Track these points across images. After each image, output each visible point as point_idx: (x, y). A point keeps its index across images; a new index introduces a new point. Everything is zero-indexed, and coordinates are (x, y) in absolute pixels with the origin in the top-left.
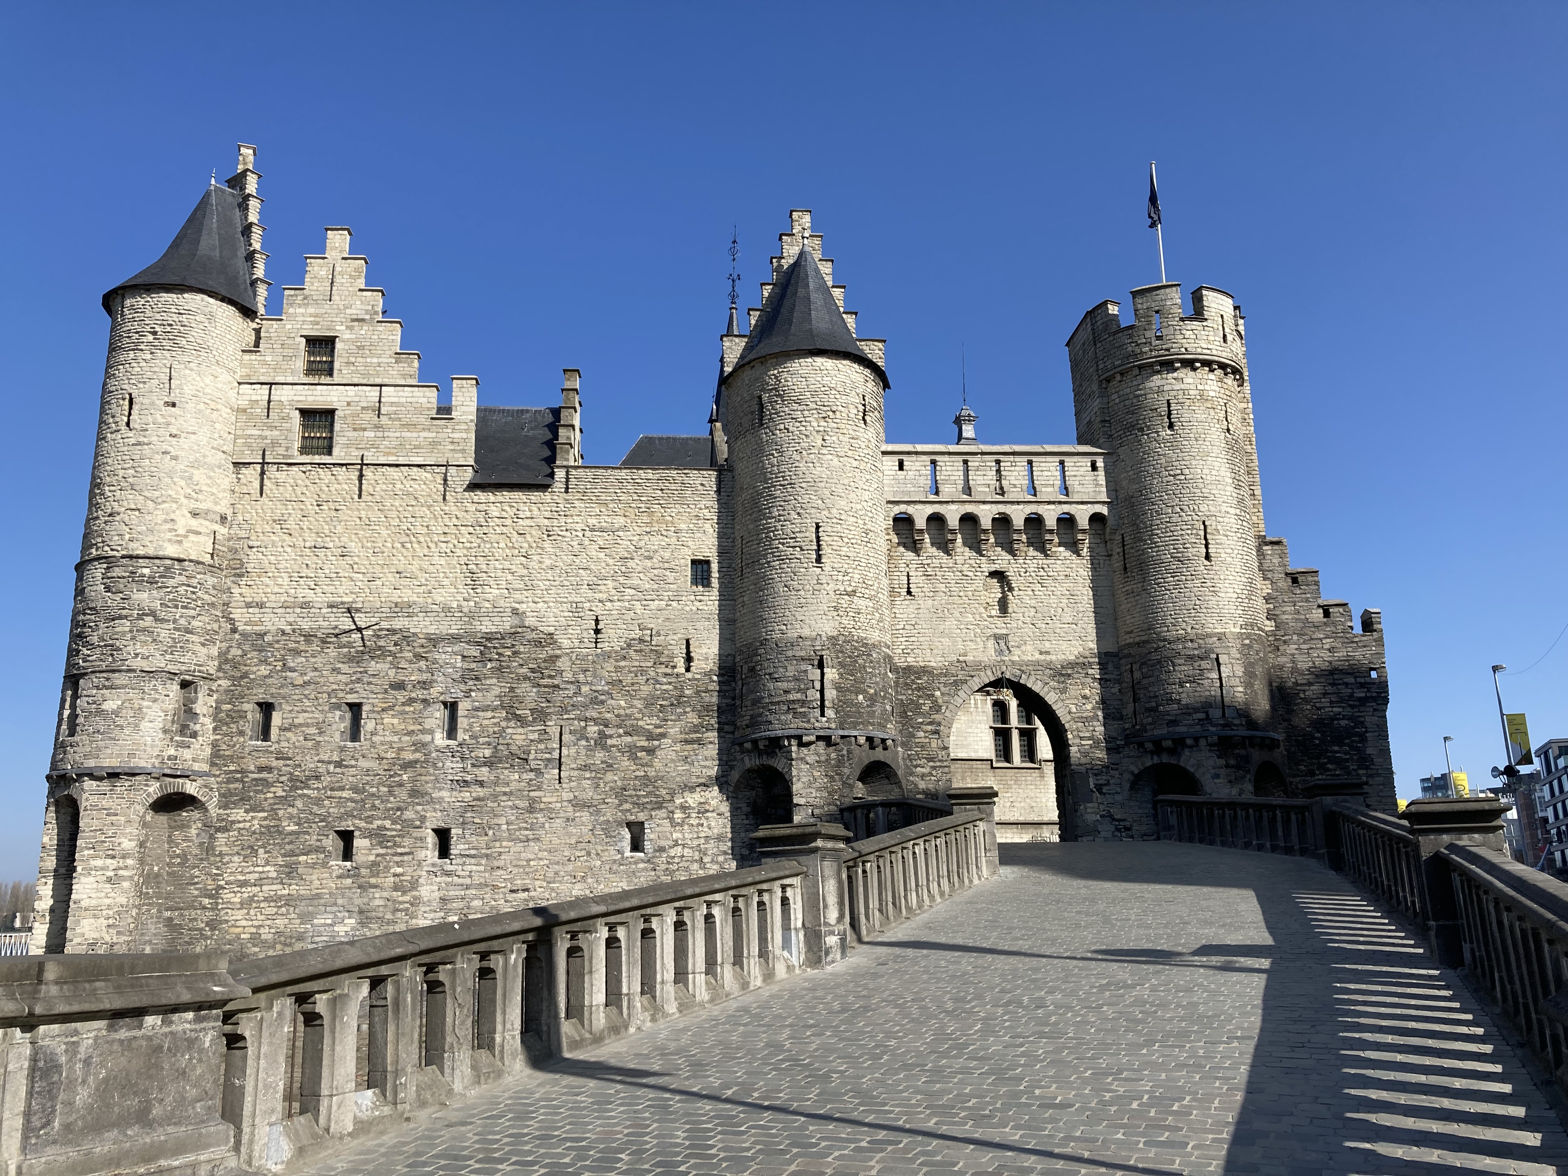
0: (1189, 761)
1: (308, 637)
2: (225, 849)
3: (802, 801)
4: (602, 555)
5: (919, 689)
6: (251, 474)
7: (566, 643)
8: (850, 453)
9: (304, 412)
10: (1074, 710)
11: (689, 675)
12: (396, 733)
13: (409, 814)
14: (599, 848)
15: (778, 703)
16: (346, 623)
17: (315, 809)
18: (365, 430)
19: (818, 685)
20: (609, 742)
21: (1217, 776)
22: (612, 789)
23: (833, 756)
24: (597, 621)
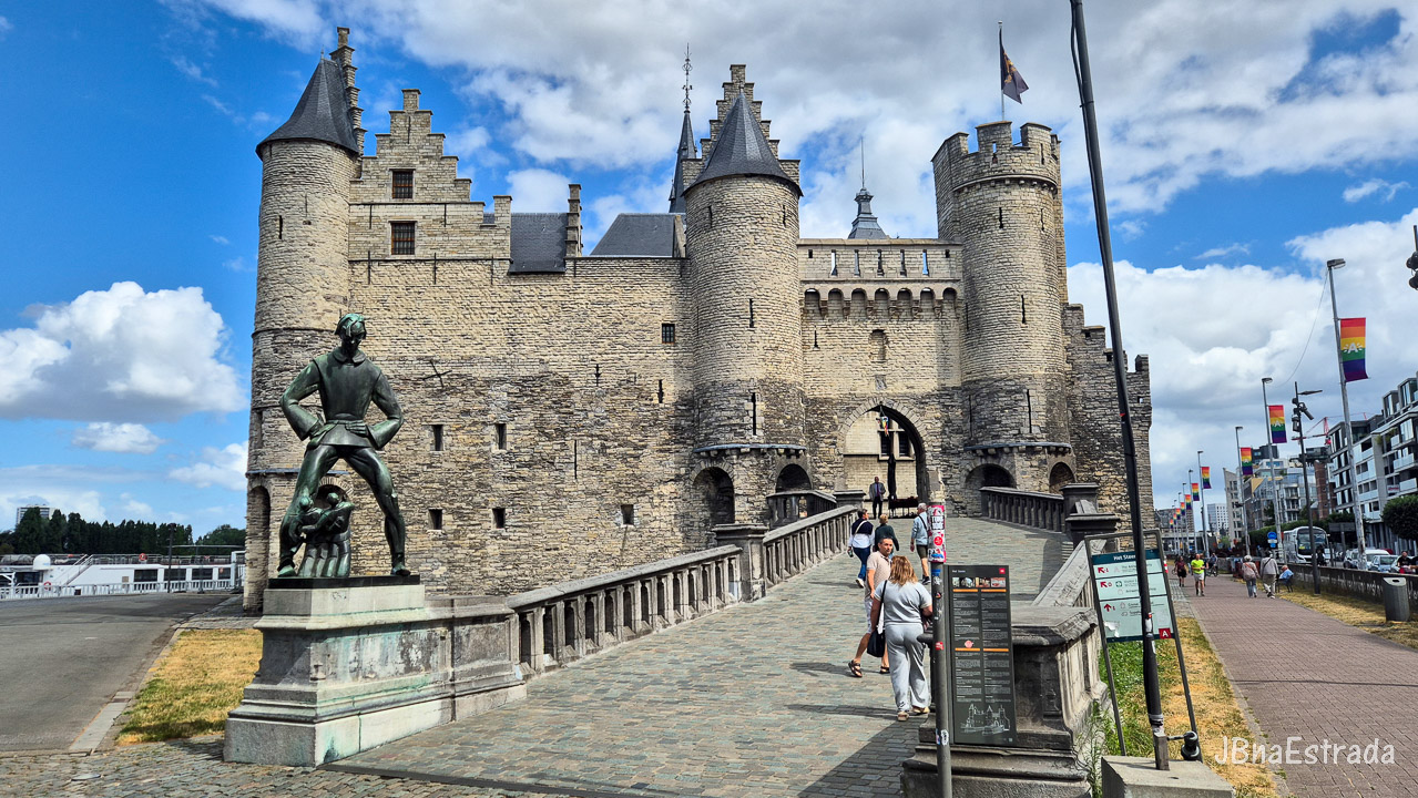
0: (1004, 463)
1: (405, 380)
2: (359, 521)
3: (741, 492)
4: (600, 321)
5: (822, 414)
6: (361, 269)
7: (577, 384)
8: (774, 248)
9: (393, 224)
10: (929, 427)
11: (662, 405)
12: (466, 445)
13: (477, 499)
14: (603, 522)
15: (724, 426)
16: (431, 371)
17: (416, 495)
18: (436, 235)
19: (751, 414)
20: (608, 451)
21: (1024, 473)
22: (610, 483)
23: (762, 461)
24: (597, 368)
